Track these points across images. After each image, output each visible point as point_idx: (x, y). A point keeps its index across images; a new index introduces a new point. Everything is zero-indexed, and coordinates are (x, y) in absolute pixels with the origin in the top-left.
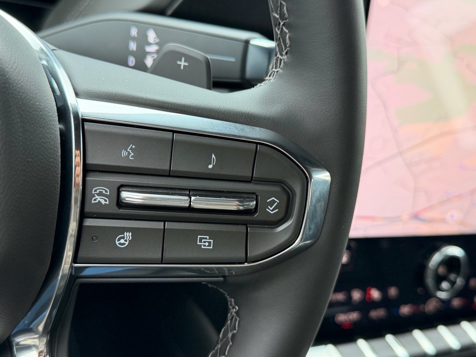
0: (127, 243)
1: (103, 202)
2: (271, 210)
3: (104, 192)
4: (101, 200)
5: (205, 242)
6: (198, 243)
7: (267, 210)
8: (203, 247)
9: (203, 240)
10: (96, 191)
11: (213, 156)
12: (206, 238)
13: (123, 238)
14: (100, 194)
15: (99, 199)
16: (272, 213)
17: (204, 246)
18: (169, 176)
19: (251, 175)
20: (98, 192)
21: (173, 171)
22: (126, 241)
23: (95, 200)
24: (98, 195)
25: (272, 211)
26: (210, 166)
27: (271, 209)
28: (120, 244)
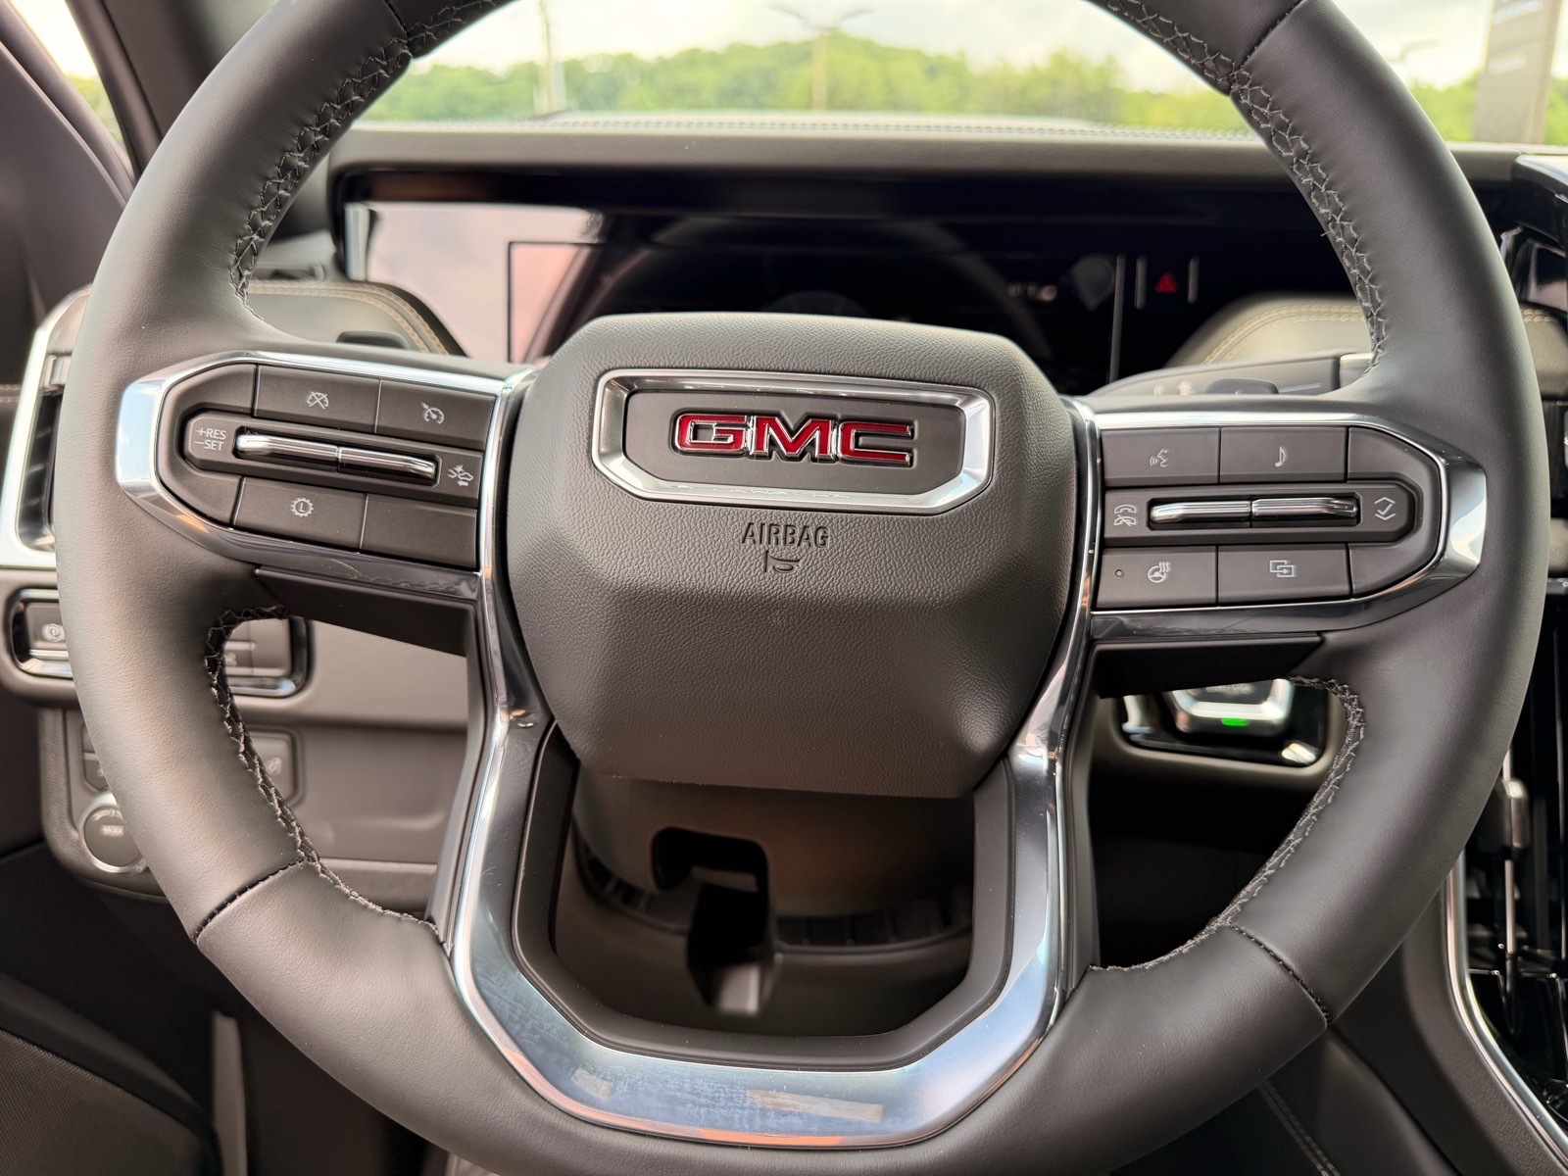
0: (1164, 577)
1: (1129, 523)
2: (1381, 515)
3: (1129, 510)
4: (1125, 521)
5: (1282, 569)
6: (1271, 571)
7: (1377, 515)
8: (1278, 576)
9: (1278, 567)
10: (1119, 510)
11: (1282, 450)
12: (1283, 564)
13: (1158, 570)
14: (1125, 513)
15: (1123, 520)
16: (1385, 519)
17: (1282, 574)
18: (1219, 484)
19: (1342, 471)
20: (1121, 511)
21: (1223, 476)
22: (1163, 574)
23: (1119, 521)
24: (1123, 514)
25: (1385, 516)
26: (1278, 464)
27: (1383, 514)
28: (1155, 579)
